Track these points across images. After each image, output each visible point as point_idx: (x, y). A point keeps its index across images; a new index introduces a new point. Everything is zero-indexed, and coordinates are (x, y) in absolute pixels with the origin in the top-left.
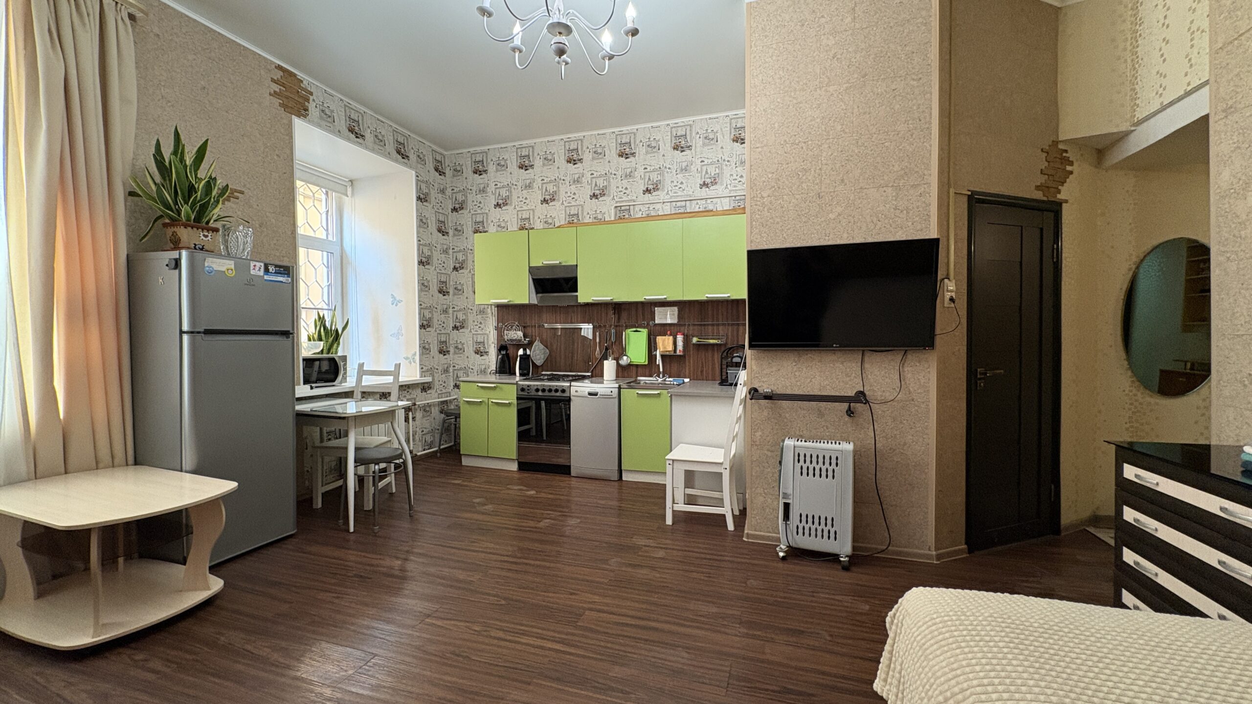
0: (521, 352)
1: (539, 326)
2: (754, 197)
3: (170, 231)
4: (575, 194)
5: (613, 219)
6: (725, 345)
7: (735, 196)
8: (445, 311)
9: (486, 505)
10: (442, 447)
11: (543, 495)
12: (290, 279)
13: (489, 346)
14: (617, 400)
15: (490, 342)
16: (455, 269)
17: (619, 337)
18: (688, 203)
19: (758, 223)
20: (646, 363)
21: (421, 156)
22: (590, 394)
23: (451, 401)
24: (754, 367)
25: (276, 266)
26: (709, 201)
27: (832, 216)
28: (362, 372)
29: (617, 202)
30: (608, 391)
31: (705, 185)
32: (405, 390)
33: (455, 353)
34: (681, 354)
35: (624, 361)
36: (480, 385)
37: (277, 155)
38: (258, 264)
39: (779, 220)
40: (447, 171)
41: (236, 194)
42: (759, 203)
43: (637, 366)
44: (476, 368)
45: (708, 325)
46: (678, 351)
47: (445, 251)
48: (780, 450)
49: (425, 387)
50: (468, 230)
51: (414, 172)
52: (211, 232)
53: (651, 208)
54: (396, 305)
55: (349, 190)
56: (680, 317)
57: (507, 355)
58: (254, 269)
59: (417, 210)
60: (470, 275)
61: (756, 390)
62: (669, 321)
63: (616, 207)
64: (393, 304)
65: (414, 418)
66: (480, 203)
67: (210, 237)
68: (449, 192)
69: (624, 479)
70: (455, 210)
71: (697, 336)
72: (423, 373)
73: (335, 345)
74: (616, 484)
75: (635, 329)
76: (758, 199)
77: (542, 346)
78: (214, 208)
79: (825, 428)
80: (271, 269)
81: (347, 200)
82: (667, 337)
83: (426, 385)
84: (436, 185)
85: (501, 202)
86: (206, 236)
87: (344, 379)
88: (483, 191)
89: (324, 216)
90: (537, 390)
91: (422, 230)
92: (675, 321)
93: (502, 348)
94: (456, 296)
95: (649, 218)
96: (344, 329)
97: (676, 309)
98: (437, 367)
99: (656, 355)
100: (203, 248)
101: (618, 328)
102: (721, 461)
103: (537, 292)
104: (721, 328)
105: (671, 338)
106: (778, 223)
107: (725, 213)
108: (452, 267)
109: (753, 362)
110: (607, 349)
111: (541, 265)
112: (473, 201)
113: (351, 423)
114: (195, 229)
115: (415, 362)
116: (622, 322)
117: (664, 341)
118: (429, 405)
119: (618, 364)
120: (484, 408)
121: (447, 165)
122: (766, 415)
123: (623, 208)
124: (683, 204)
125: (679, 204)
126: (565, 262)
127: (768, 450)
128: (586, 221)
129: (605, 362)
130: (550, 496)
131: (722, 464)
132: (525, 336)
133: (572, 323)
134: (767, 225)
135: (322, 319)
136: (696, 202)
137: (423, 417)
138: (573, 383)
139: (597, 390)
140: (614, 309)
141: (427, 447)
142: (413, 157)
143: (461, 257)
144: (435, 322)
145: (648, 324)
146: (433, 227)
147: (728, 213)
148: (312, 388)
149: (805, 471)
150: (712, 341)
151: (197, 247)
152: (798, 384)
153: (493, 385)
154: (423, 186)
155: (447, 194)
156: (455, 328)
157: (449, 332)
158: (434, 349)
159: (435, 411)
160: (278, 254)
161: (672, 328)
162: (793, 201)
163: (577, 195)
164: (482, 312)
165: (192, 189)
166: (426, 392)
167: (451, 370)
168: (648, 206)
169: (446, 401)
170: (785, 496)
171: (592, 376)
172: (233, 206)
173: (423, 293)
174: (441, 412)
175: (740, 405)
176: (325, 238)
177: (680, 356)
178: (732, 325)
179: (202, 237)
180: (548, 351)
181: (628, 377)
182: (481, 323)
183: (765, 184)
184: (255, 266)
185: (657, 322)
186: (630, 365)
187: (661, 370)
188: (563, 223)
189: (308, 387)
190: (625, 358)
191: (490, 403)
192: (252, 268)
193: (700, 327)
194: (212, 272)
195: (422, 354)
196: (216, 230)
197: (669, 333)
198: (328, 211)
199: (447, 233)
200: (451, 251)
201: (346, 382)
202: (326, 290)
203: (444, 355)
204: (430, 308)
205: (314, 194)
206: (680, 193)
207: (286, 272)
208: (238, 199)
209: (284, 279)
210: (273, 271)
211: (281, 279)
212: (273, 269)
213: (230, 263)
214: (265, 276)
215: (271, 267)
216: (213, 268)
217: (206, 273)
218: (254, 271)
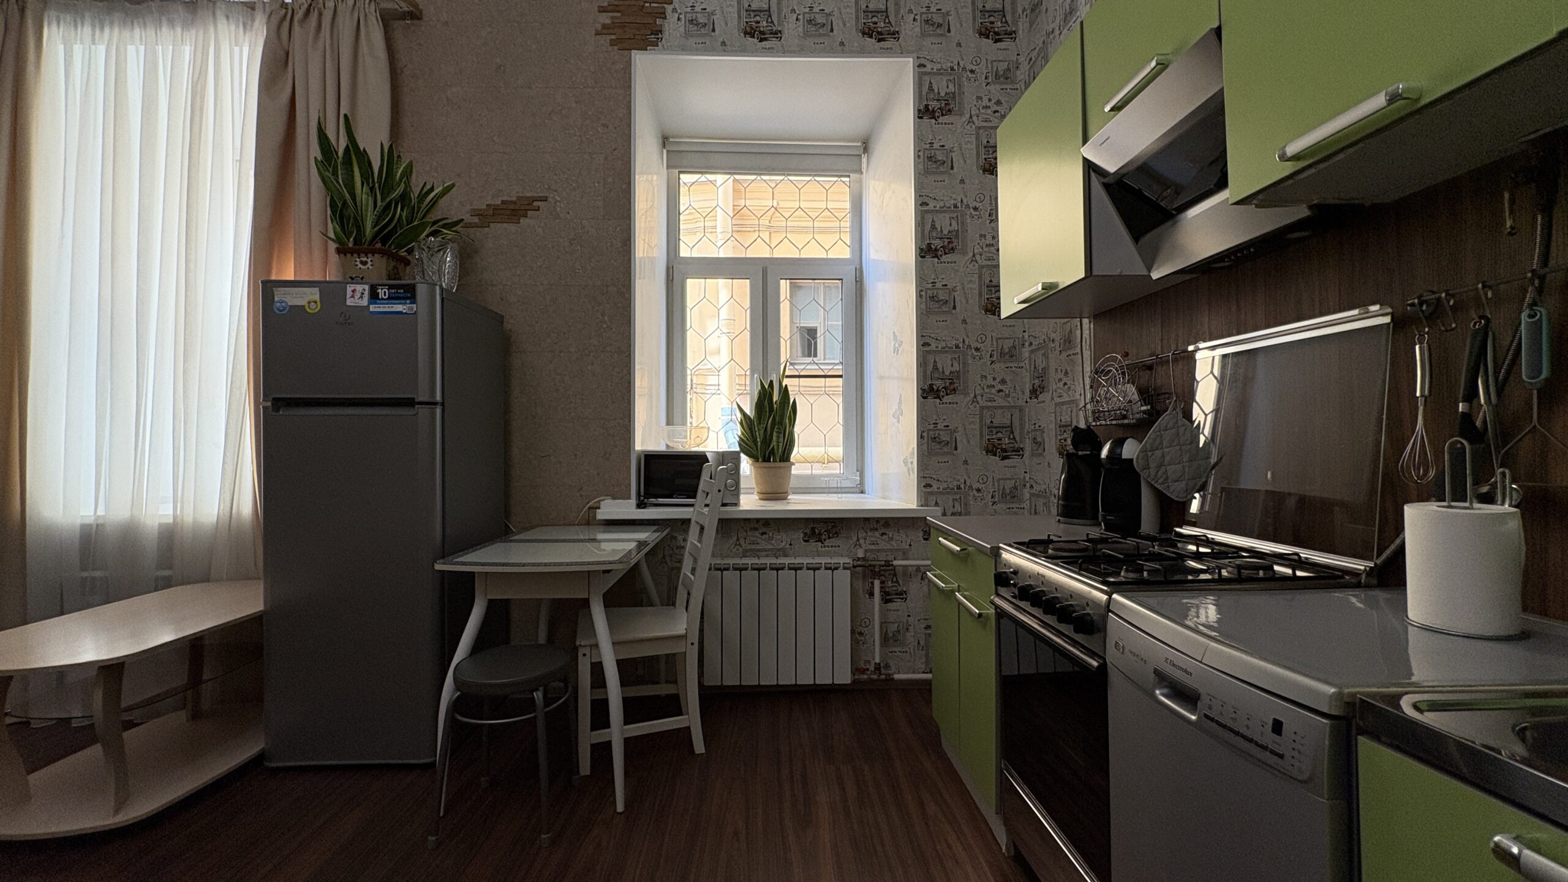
8: (1008, 355)
21: (938, 19)
30: (1255, 714)
32: (874, 529)
33: (1032, 454)
36: (942, 540)
38: (359, 288)
51: (910, 61)
52: (370, 255)
58: (353, 297)
59: (919, 140)
68: (1024, 71)
72: (925, 493)
80: (382, 292)
81: (863, 178)
84: (982, 67)
91: (932, 178)
93: (1079, 438)
98: (978, 486)
115: (913, 471)
121: (1019, 10)
138: (1116, 601)
139: (1196, 678)
142: (911, 29)
144: (974, 383)
148: (640, 506)
153: (957, 548)
154: (940, 82)
155: (1021, 77)
156: (1033, 392)
157: (1021, 403)
158: (970, 444)
167: (1027, 496)
172: (532, 222)
173: (930, 318)
182: (1066, 373)
184: (353, 291)
192: (348, 296)
194: (284, 309)
196: (378, 252)
203: (1006, 458)
204: (957, 350)
207: (409, 295)
208: (538, 210)
209: (405, 307)
210: (385, 295)
211: (399, 308)
212: (385, 292)
213: (313, 292)
214: (371, 306)
215: (382, 289)
216: (286, 302)
217: (277, 311)
218: (352, 299)
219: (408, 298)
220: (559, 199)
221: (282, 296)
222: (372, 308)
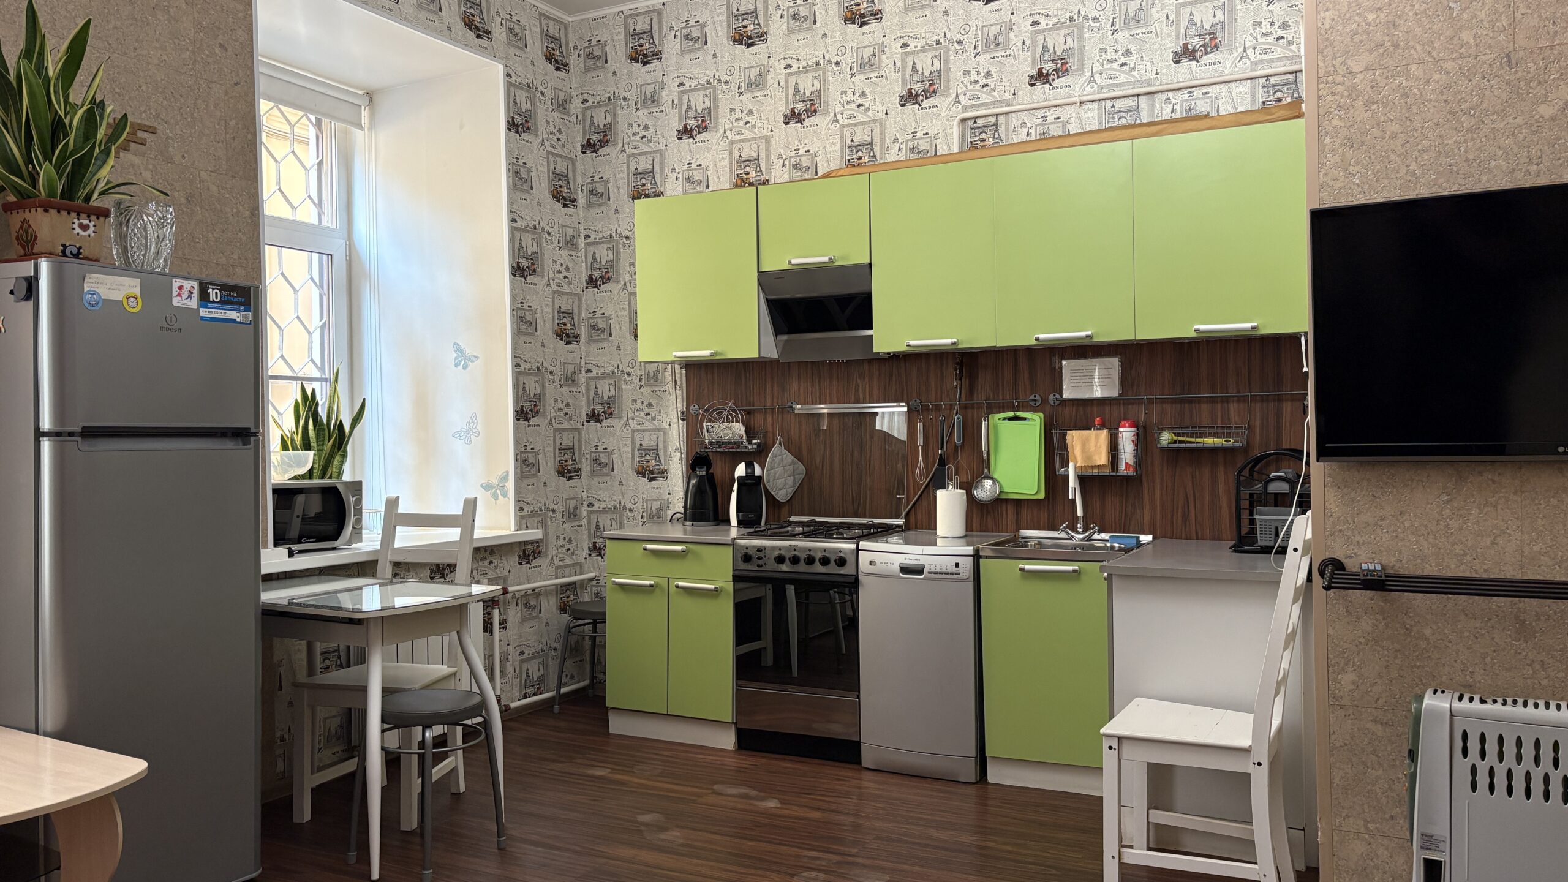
0: (741, 470)
1: (782, 411)
2: (1327, 74)
3: (16, 219)
4: (863, 95)
5: (956, 150)
6: (1246, 449)
7: (1268, 77)
8: (571, 380)
9: (666, 829)
10: (564, 690)
11: (796, 811)
12: (250, 315)
13: (668, 456)
14: (970, 585)
15: (671, 449)
16: (592, 282)
17: (972, 434)
18: (1143, 100)
19: (1338, 141)
20: (1042, 495)
21: (517, 30)
22: (905, 570)
23: (583, 584)
24: (1333, 507)
25: (223, 287)
26: (1198, 93)
27: (1546, 111)
28: (394, 517)
29: (965, 109)
30: (948, 564)
31: (1186, 54)
32: (483, 559)
33: (592, 474)
34: (1131, 473)
35: (986, 490)
36: (649, 546)
37: (221, 46)
38: (187, 284)
39: (1394, 128)
40: (574, 61)
41: (140, 134)
42: (1340, 88)
43: (1018, 503)
44: (639, 508)
45: (1199, 401)
46: (1122, 467)
47: (570, 243)
48: (1410, 722)
49: (527, 552)
50: (620, 190)
51: (501, 67)
52: (93, 217)
53: (1050, 119)
54: (465, 368)
55: (365, 113)
56: (1126, 381)
57: (710, 477)
58: (179, 295)
59: (509, 152)
60: (625, 296)
61: (1338, 565)
62: (1098, 393)
63: (963, 120)
64: (457, 365)
65: (503, 623)
66: (646, 128)
67: (92, 229)
68: (576, 106)
69: (990, 779)
70: (589, 147)
71: (1170, 429)
72: (524, 517)
73: (338, 458)
74: (970, 791)
75: (1011, 414)
76: (1339, 79)
77: (789, 458)
78: (100, 167)
79: (1537, 667)
80: (213, 293)
81: (360, 137)
82: (1092, 433)
83: (529, 547)
84: (546, 92)
85: (692, 123)
86: (85, 228)
87: (357, 534)
88: (651, 100)
89: (314, 174)
90: (780, 559)
91: (519, 194)
92: (1114, 393)
93: (697, 461)
94: (594, 346)
95: (1045, 142)
96: (356, 421)
97: (1115, 362)
98: (552, 506)
99: (1066, 477)
100: (79, 253)
101: (969, 411)
102: (1246, 742)
103: (777, 332)
104: (1233, 407)
105: (1104, 434)
106: (1394, 136)
107: (1241, 119)
108: (584, 277)
109: (1331, 494)
110: (942, 462)
111: (786, 267)
112: (630, 125)
113: (375, 632)
114: (64, 213)
115: (505, 495)
116: (980, 397)
117: (1084, 443)
118: (536, 593)
119: (971, 500)
120: (657, 603)
121: (571, 46)
122: (1369, 629)
123: (980, 122)
124: (1131, 103)
125: (1120, 104)
126: (843, 258)
127: (1375, 721)
128: (890, 158)
129: (940, 494)
130: (816, 815)
131: (1247, 751)
132: (750, 433)
133: (857, 401)
134: (1363, 143)
135: (309, 401)
136: (1164, 96)
137: (524, 620)
138: (863, 544)
139: (922, 561)
140: (960, 365)
141: (530, 690)
142: (499, 33)
143: (604, 254)
144: (550, 405)
145: (1045, 401)
146: (542, 187)
147: (1248, 119)
148: (291, 554)
149: (1483, 780)
150: (1210, 441)
151: (68, 252)
152: (1458, 549)
153: (679, 548)
154: (522, 97)
155: (573, 111)
156: (593, 416)
157: (579, 426)
158: (547, 466)
159: (549, 606)
160: (223, 261)
161: (1107, 408)
162: (1437, 77)
163: (870, 97)
164: (652, 377)
165: (58, 128)
166: (529, 562)
167: (585, 513)
168: (1041, 113)
169: (574, 583)
170: (1428, 842)
171: (906, 528)
172: (136, 160)
173: (523, 338)
174: (563, 610)
175: (1294, 602)
176: (316, 222)
177: (1127, 478)
178: (1264, 399)
179: (78, 230)
180: (802, 467)
181: (997, 529)
182: (650, 405)
183: (1357, 38)
184: (180, 288)
185: (1066, 395)
186: (1000, 502)
187: (1080, 513)
188: (834, 166)
189: (283, 551)
190: (988, 483)
191: (673, 589)
192: (175, 294)
193: (1178, 406)
194: (97, 304)
195: (520, 477)
196: (104, 213)
197: (1097, 420)
198: (320, 164)
199: (574, 200)
200: (582, 242)
201: (360, 540)
202: (316, 336)
203: (570, 478)
204: (537, 372)
205: (292, 127)
206: (1123, 78)
207: (243, 300)
208: (145, 145)
209: (238, 315)
210: (217, 298)
211: (232, 315)
212: (216, 293)
213: (132, 284)
214: (201, 309)
215: (213, 289)
216: (99, 295)
217: (87, 305)
218: (179, 298)
219: (240, 304)
220: (170, 135)
221: (93, 285)
222: (203, 312)
